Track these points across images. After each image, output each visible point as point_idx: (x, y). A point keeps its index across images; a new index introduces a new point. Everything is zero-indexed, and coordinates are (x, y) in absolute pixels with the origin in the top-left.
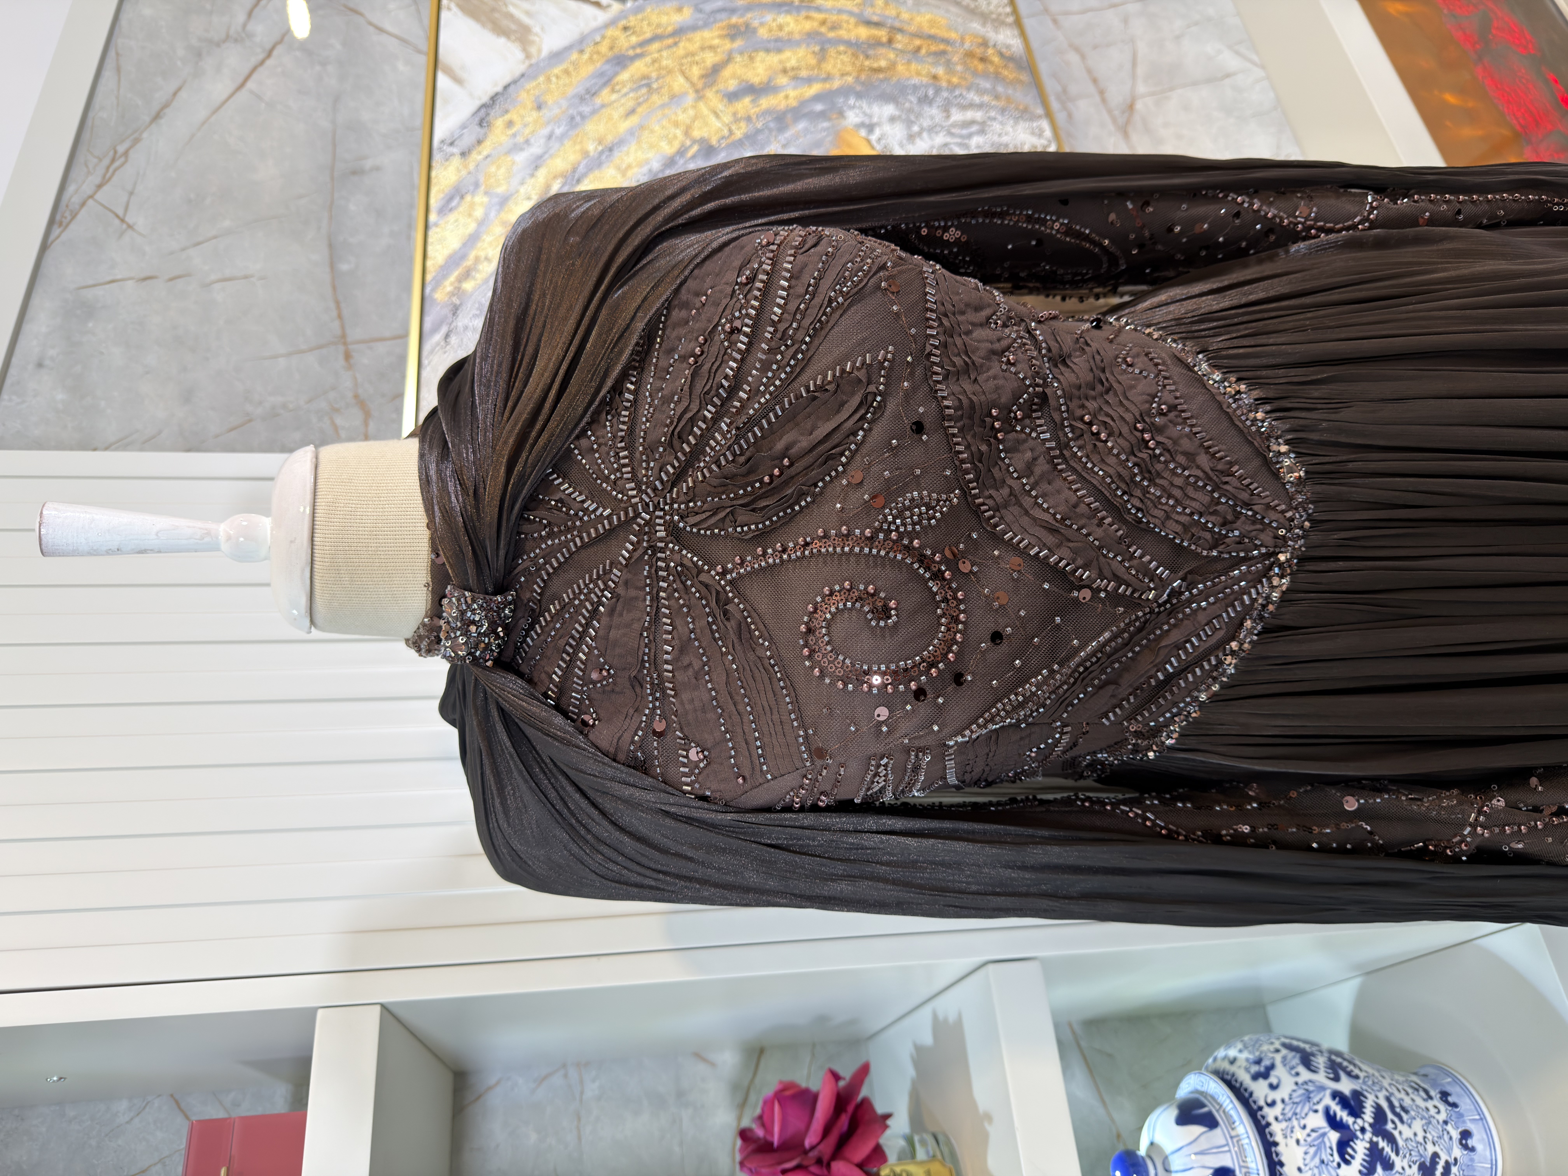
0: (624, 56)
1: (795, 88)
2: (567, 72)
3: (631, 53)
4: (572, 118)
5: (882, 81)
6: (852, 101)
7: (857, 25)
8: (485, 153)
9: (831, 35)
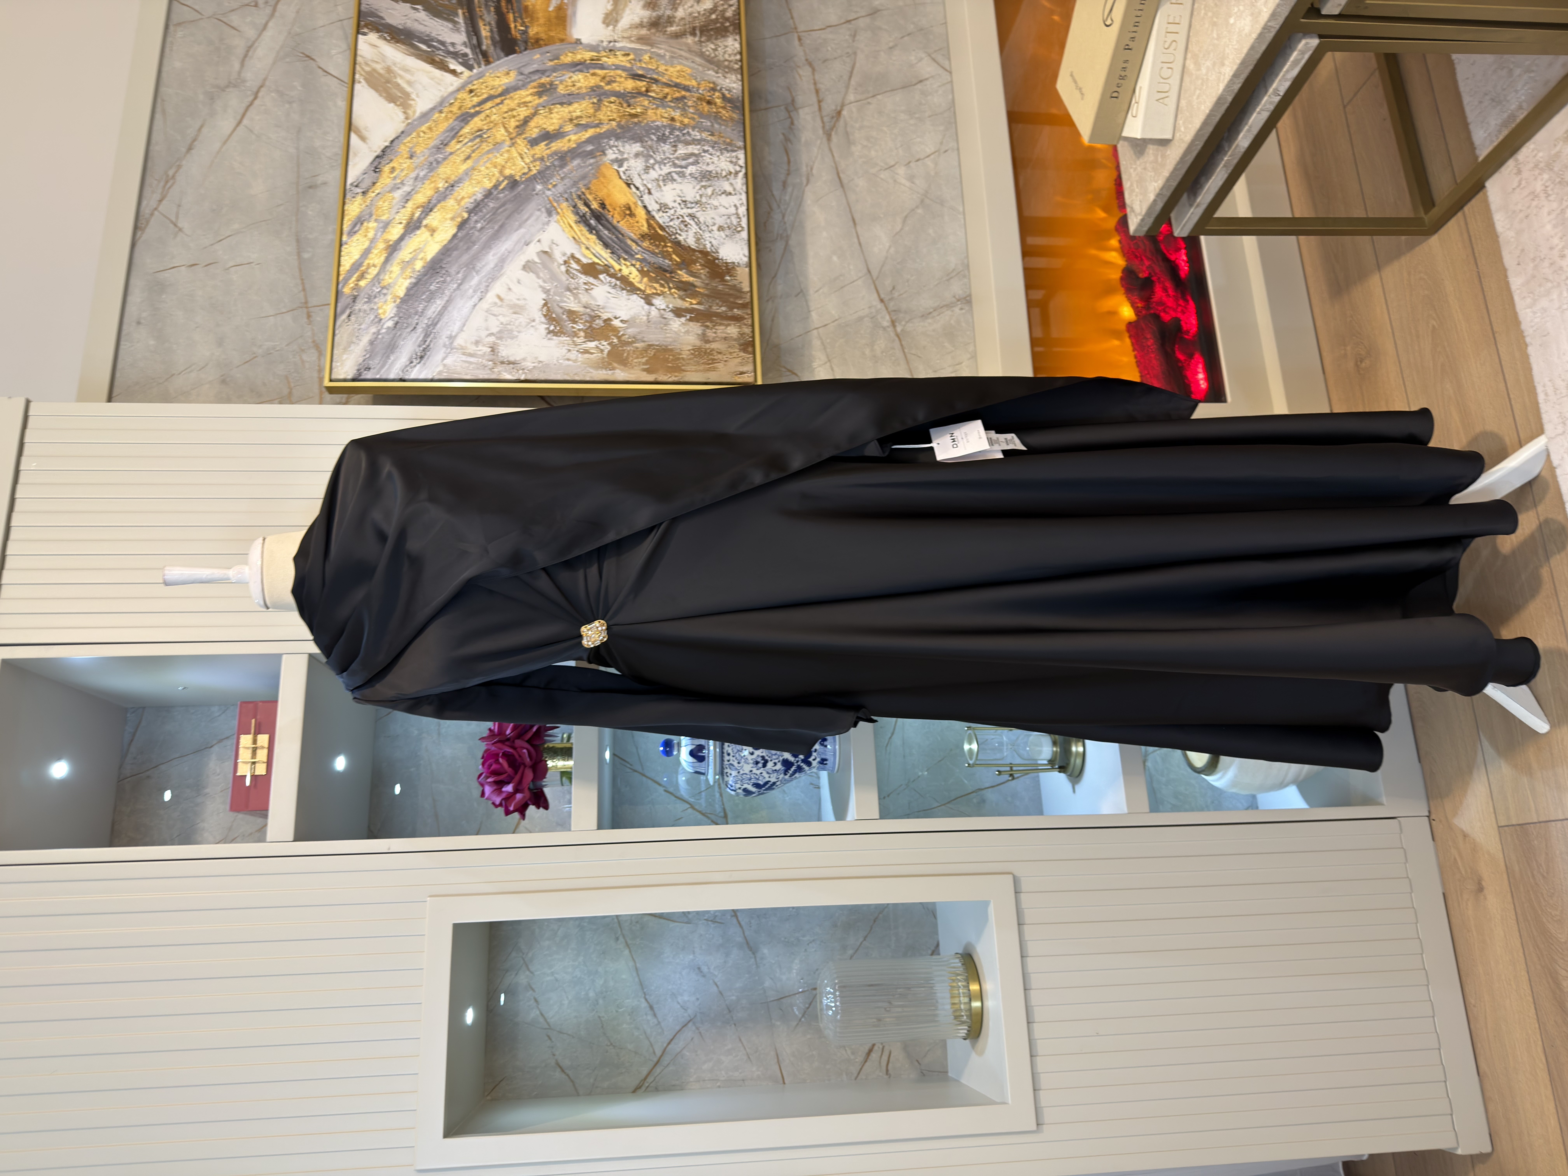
0: (467, 113)
1: (575, 134)
2: (430, 129)
3: (472, 111)
4: (431, 163)
5: (636, 123)
6: (612, 143)
7: (626, 78)
8: (377, 191)
9: (607, 88)
